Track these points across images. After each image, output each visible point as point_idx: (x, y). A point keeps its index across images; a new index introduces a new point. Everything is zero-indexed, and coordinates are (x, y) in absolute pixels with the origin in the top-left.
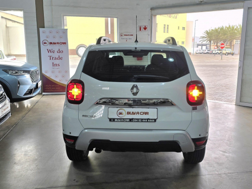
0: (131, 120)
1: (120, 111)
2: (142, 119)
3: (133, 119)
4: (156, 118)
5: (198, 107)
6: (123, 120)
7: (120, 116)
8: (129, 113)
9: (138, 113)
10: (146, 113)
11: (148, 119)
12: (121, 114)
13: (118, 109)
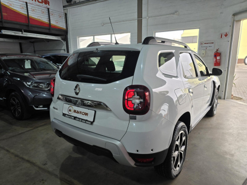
0: (75, 118)
1: (70, 108)
2: (82, 119)
3: (76, 117)
4: (92, 121)
5: (138, 116)
6: (70, 116)
7: (70, 112)
8: (75, 111)
9: (81, 113)
10: (86, 114)
11: (87, 120)
12: (70, 110)
13: (69, 106)
